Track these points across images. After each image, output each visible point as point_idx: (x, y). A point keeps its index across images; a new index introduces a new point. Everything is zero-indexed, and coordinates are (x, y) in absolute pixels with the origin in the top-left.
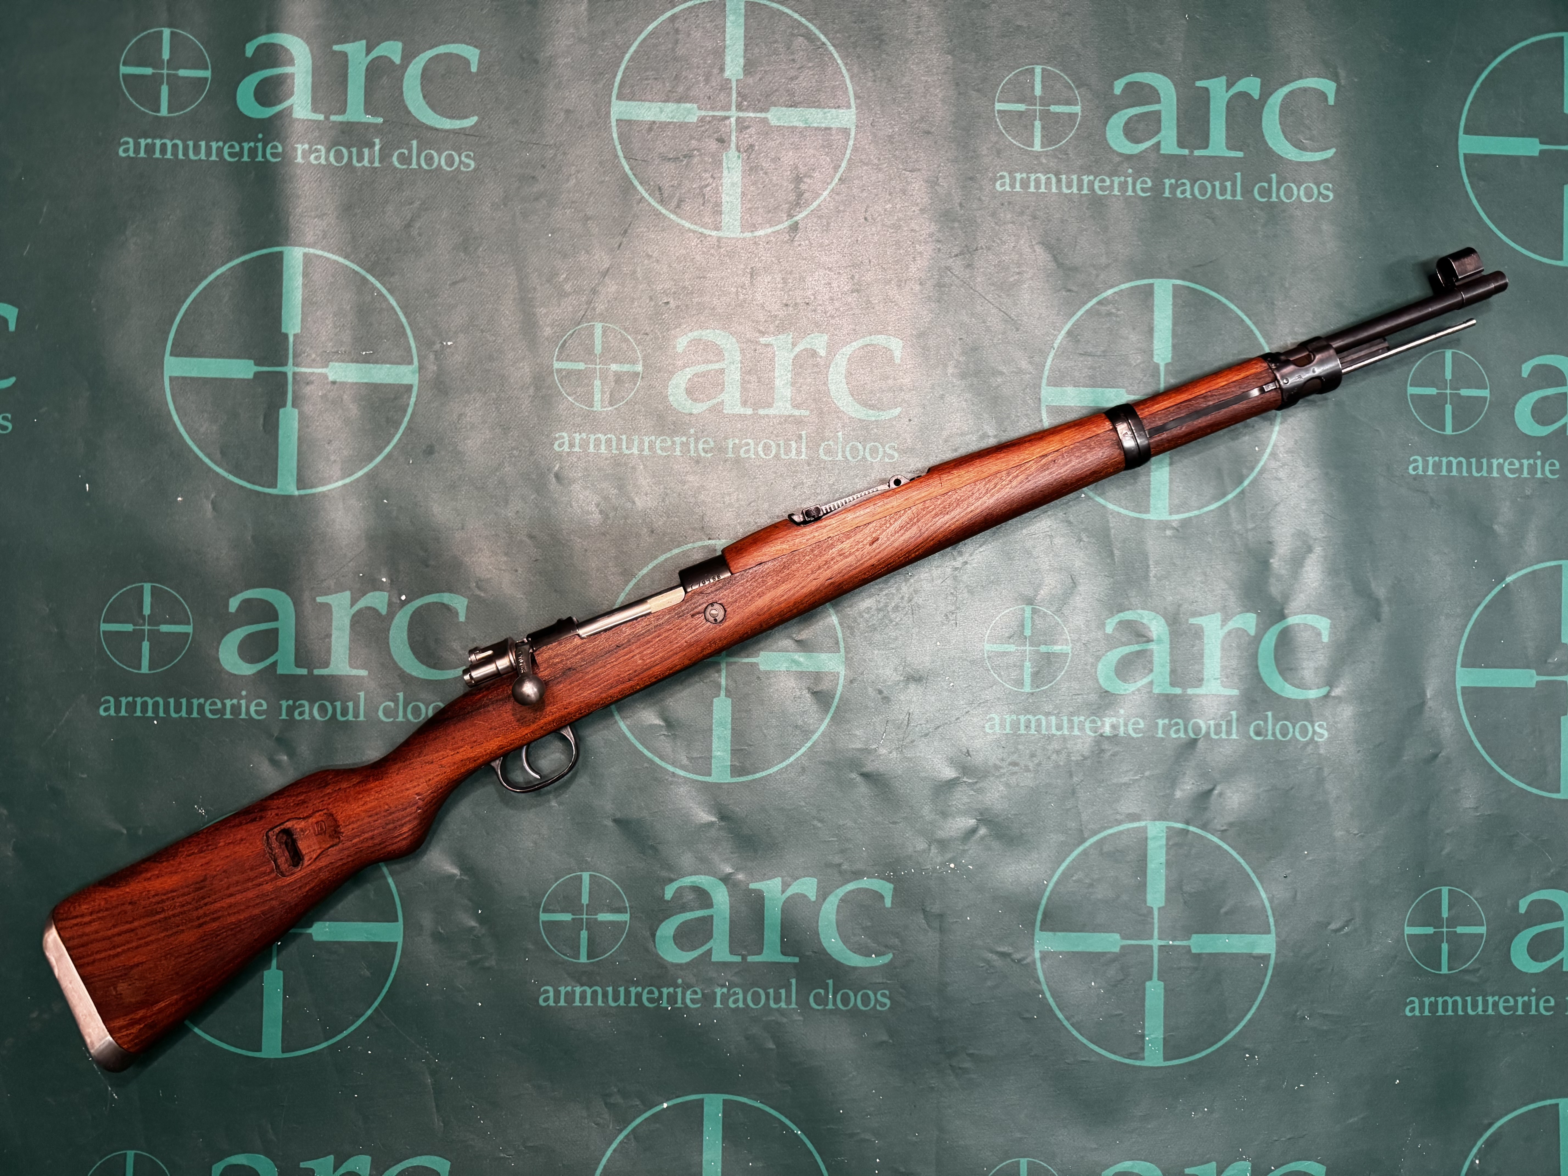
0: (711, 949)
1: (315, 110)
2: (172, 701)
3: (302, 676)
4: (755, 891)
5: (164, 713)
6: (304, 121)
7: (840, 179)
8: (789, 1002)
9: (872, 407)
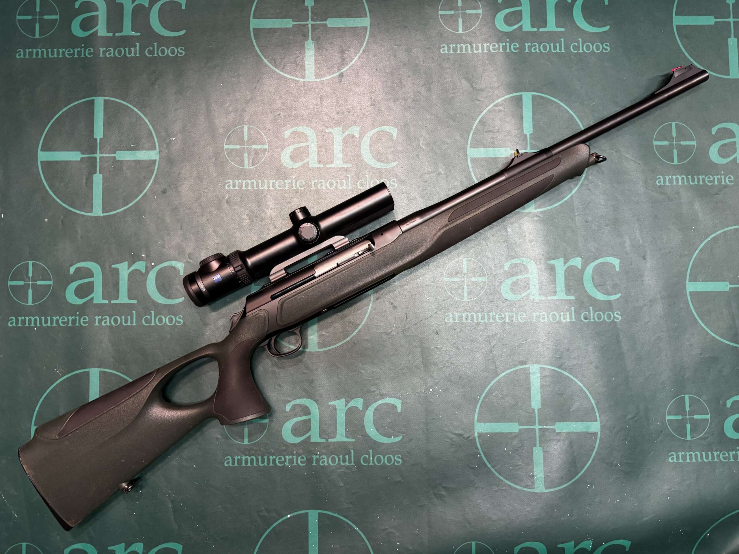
0: (310, 436)
1: (108, 31)
2: (43, 318)
3: (106, 304)
4: (332, 405)
5: (40, 324)
6: (102, 37)
7: (363, 51)
8: (350, 462)
9: (383, 162)
